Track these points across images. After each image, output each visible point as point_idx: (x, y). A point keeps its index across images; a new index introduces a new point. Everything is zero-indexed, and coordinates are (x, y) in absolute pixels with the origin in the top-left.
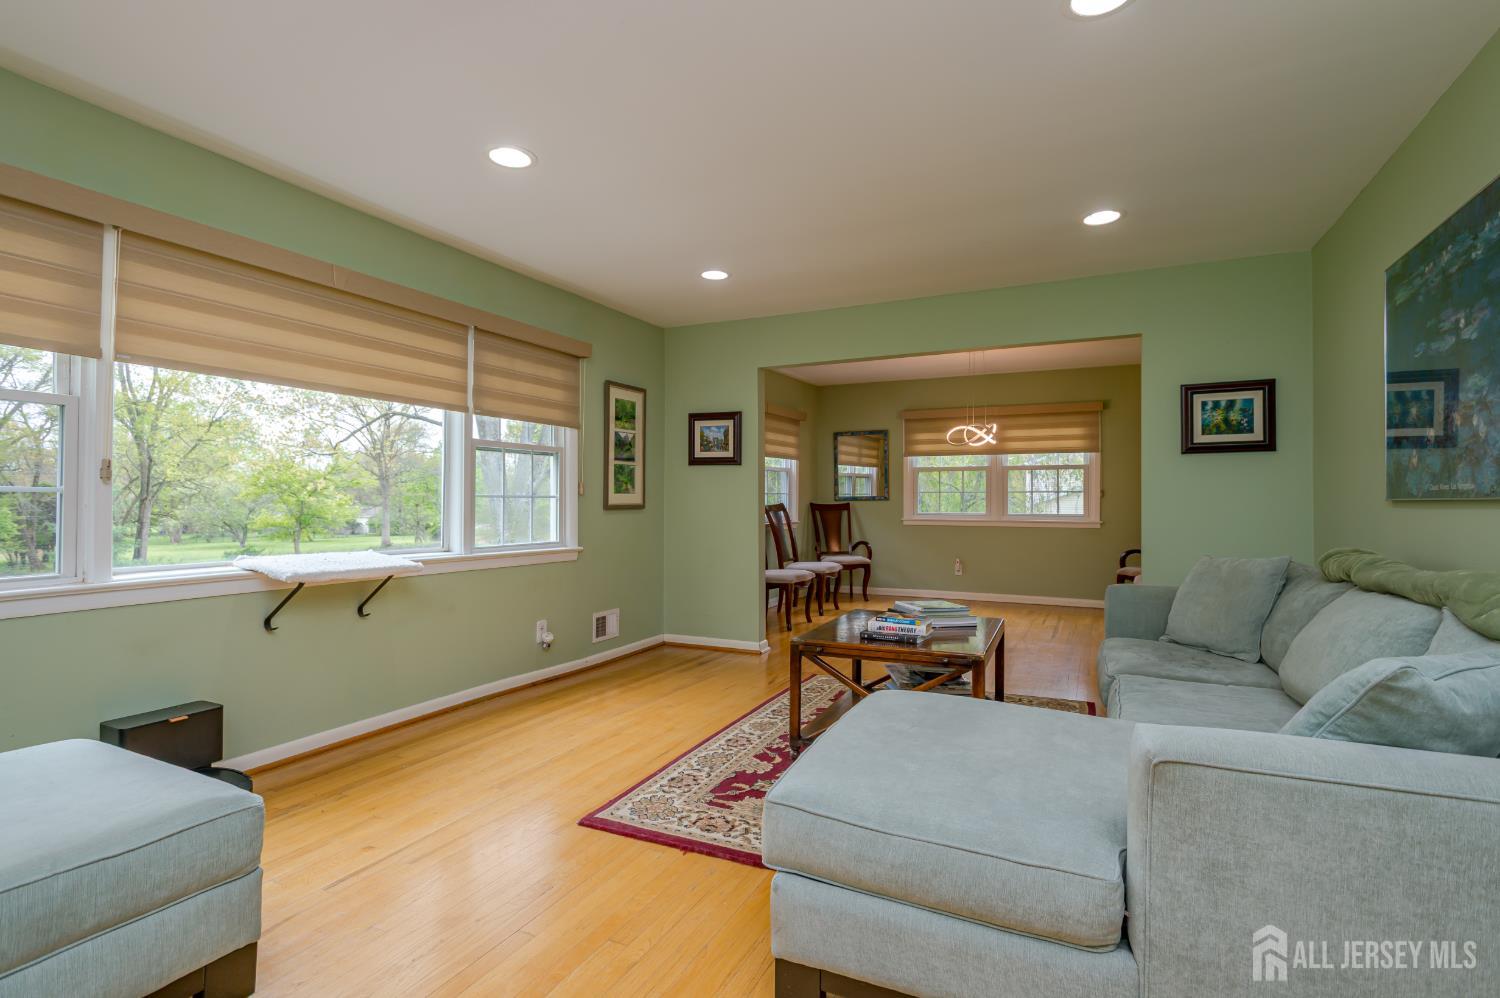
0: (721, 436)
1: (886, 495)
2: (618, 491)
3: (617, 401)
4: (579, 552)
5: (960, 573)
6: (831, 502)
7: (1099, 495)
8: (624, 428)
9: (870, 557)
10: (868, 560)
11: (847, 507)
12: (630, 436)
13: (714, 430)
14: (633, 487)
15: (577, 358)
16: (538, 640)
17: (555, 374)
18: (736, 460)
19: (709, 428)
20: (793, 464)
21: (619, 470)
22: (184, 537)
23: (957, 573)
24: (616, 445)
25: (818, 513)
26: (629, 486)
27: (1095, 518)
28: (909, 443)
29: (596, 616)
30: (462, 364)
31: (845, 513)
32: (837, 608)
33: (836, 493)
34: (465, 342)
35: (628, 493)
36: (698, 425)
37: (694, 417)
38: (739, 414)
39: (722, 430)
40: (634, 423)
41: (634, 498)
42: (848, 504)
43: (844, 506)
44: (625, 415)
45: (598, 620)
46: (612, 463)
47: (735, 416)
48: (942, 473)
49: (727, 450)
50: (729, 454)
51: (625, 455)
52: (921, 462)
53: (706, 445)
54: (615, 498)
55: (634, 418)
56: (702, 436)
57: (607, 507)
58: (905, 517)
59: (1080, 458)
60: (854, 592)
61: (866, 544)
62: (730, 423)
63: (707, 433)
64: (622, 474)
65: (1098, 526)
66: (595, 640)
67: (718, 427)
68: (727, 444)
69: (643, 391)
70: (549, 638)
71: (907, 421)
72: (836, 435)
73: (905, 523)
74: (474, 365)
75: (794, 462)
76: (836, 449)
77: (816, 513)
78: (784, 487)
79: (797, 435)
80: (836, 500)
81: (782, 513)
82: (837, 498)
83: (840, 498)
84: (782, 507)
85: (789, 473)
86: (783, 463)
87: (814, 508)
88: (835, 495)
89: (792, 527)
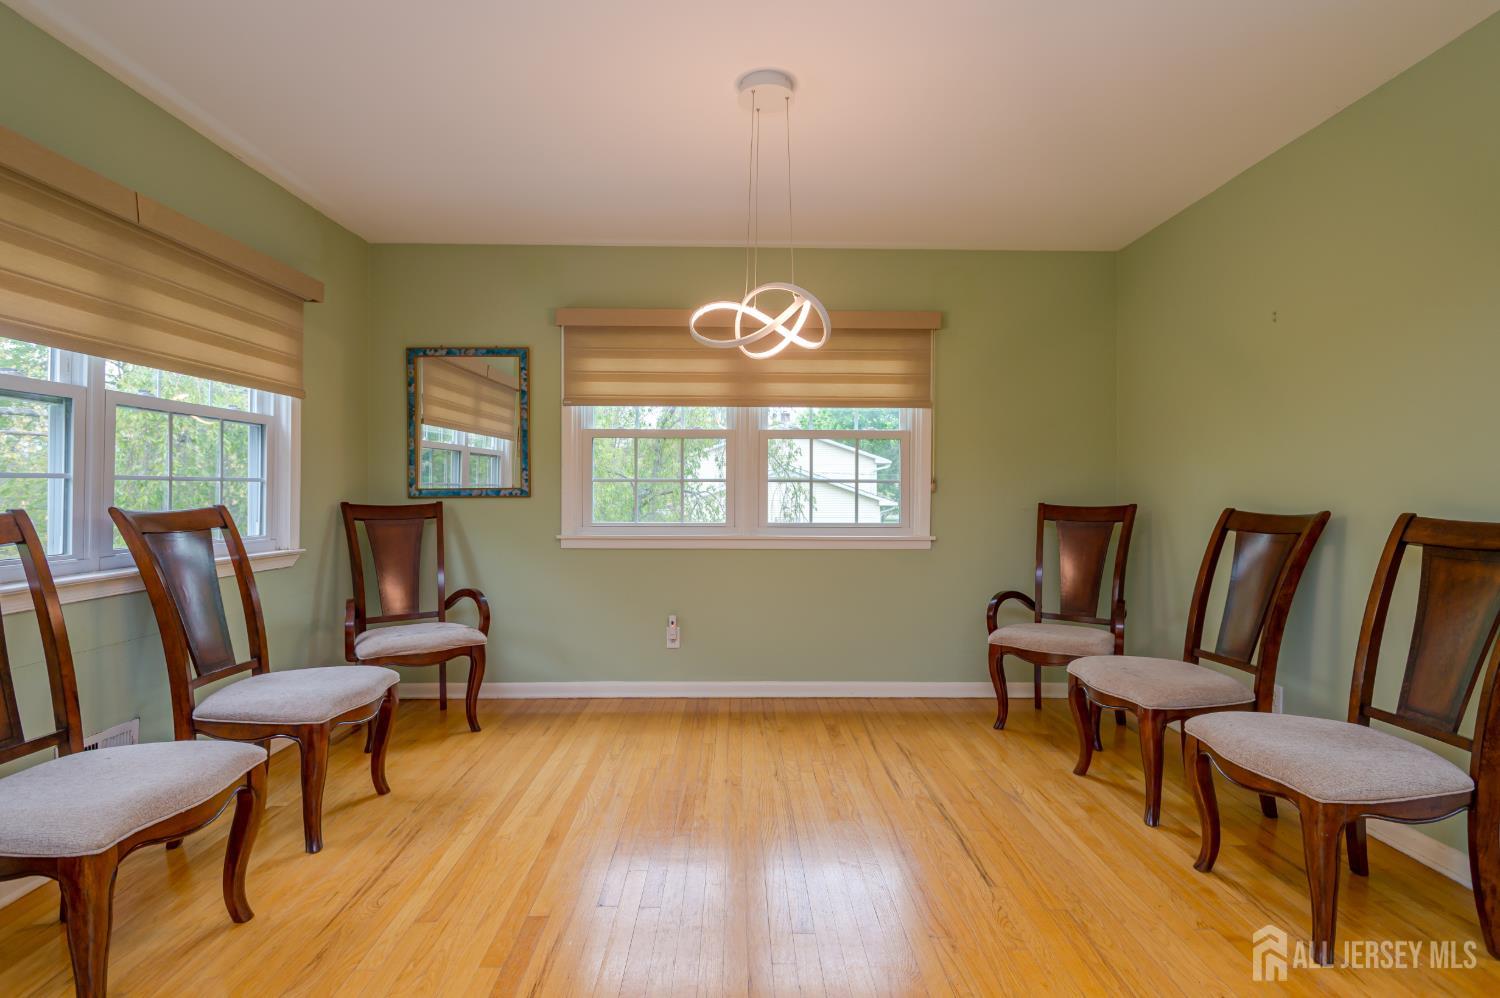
1: (526, 489)
5: (677, 645)
6: (403, 501)
7: (929, 487)
9: (484, 629)
10: (479, 637)
11: (436, 511)
20: (283, 408)
23: (669, 645)
25: (360, 525)
27: (921, 530)
28: (573, 376)
31: (431, 527)
32: (382, 788)
33: (412, 482)
42: (440, 504)
43: (432, 510)
48: (641, 442)
52: (601, 417)
58: (566, 532)
59: (892, 419)
60: (449, 696)
61: (474, 594)
65: (928, 546)
71: (569, 329)
72: (412, 354)
73: (564, 545)
75: (286, 401)
76: (412, 389)
77: (357, 523)
78: (253, 466)
79: (295, 334)
80: (410, 497)
81: (217, 534)
82: (414, 491)
83: (420, 491)
84: (220, 517)
85: (261, 426)
86: (242, 399)
87: (350, 512)
88: (410, 485)
89: (255, 568)
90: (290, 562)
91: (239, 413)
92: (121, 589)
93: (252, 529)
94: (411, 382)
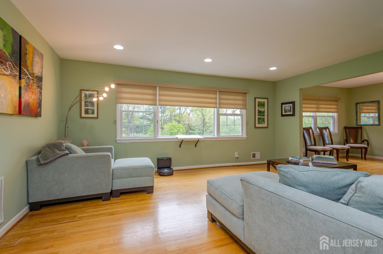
0: (289, 109)
1: (379, 124)
2: (259, 123)
3: (258, 102)
4: (247, 138)
6: (355, 126)
8: (261, 108)
9: (368, 145)
12: (263, 110)
13: (287, 107)
14: (264, 123)
15: (246, 93)
16: (235, 156)
17: (240, 98)
18: (293, 115)
19: (286, 106)
20: (335, 115)
21: (259, 119)
22: (211, 134)
24: (258, 112)
26: (263, 122)
29: (252, 153)
30: (216, 99)
31: (360, 130)
33: (357, 123)
34: (216, 94)
35: (263, 124)
36: (283, 106)
37: (282, 104)
38: (294, 102)
39: (290, 107)
40: (264, 107)
41: (265, 125)
42: (362, 127)
43: (360, 128)
44: (261, 105)
45: (253, 154)
46: (257, 117)
47: (293, 103)
49: (291, 112)
50: (291, 113)
51: (262, 114)
53: (286, 111)
54: (258, 125)
55: (264, 105)
56: (284, 109)
57: (255, 127)
61: (367, 141)
62: (291, 105)
63: (286, 108)
64: (260, 119)
66: (252, 158)
67: (289, 106)
68: (291, 110)
69: (267, 99)
70: (238, 156)
72: (357, 104)
74: (219, 99)
75: (336, 114)
76: (357, 109)
77: (347, 129)
78: (331, 122)
79: (337, 105)
80: (357, 126)
81: (327, 130)
82: (357, 125)
83: (358, 125)
84: (327, 128)
85: (333, 117)
86: (331, 114)
87: (346, 128)
88: (356, 124)
89: (332, 134)
90: (337, 134)
91: (320, 116)
92: (318, 134)
93: (331, 129)
94: (357, 108)
